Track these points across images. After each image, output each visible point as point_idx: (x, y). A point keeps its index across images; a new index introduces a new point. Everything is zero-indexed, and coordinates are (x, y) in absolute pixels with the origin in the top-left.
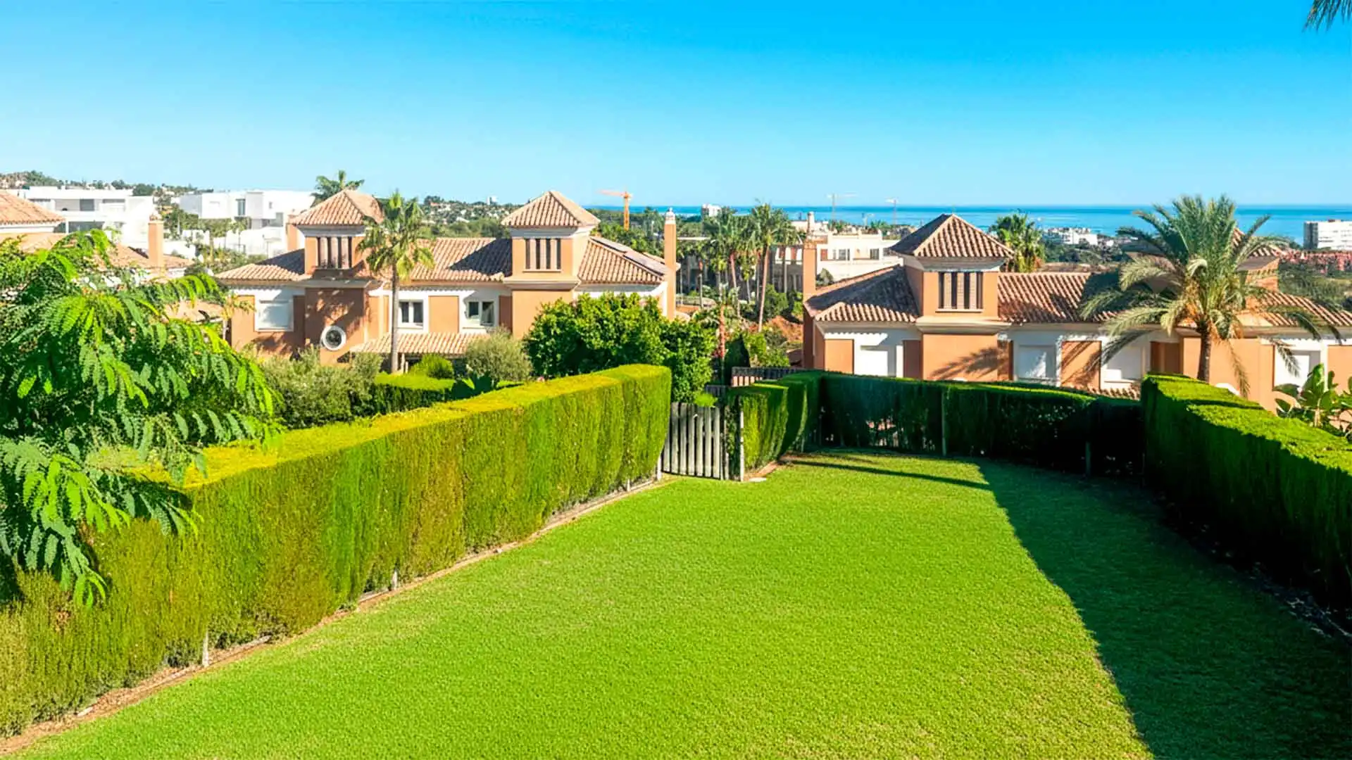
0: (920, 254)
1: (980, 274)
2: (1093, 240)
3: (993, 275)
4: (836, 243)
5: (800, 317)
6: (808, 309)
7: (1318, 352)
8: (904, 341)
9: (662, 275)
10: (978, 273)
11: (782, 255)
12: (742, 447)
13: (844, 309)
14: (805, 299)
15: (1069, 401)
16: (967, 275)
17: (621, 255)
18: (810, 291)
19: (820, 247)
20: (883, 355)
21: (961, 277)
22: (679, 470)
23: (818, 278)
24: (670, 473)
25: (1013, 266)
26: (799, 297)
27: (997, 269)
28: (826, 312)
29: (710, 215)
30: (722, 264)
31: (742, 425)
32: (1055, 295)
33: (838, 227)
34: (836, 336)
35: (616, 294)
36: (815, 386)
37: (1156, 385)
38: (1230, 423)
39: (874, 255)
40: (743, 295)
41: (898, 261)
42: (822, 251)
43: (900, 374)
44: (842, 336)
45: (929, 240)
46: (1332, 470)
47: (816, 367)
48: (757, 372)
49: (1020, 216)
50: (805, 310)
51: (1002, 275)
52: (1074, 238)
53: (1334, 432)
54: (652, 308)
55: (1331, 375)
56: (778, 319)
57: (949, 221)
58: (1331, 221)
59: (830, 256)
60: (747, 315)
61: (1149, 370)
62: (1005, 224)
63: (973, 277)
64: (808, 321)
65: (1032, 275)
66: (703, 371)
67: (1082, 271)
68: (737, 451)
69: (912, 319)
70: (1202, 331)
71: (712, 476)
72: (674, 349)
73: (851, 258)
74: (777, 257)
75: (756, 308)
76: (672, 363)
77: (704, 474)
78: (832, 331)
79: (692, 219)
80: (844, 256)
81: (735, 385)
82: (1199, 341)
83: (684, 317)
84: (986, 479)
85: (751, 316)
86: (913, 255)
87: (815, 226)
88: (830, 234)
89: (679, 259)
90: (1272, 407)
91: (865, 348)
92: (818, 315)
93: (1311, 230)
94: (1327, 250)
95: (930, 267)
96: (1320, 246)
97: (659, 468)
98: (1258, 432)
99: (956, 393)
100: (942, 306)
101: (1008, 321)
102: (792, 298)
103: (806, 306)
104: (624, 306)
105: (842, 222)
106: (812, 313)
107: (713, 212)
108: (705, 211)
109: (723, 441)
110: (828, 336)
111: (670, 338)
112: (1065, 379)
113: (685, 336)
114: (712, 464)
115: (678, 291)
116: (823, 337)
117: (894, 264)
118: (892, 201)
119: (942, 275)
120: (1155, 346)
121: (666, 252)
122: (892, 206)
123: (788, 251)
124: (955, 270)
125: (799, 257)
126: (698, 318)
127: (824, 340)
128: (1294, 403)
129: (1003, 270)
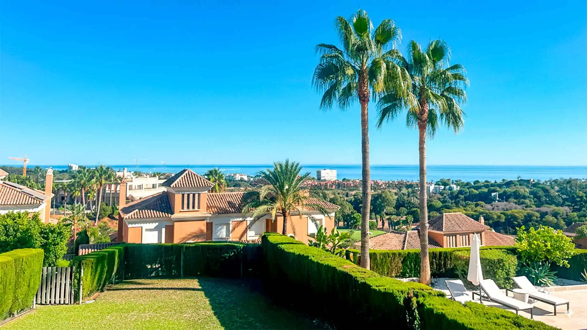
0: (173, 186)
1: (199, 194)
2: (245, 178)
3: (205, 194)
4: (137, 182)
5: (117, 217)
6: (121, 214)
7: (322, 219)
8: (166, 226)
9: (43, 200)
10: (198, 193)
11: (110, 188)
12: (81, 286)
13: (138, 212)
14: (120, 209)
15: (234, 247)
16: (194, 195)
17: (19, 190)
18: (122, 205)
19: (129, 184)
20: (156, 233)
21: (191, 195)
22: (46, 302)
23: (127, 199)
24: (41, 304)
25: (213, 190)
26: (118, 208)
27: (207, 192)
28: (130, 215)
29: (74, 169)
30: (77, 194)
31: (82, 275)
32: (229, 201)
33: (138, 174)
34: (134, 225)
35: (15, 212)
36: (123, 251)
37: (267, 238)
38: (292, 251)
39: (154, 186)
40: (88, 208)
41: (164, 189)
42: (130, 186)
43: (163, 242)
44: (137, 225)
45: (178, 180)
46: (326, 265)
47: (124, 241)
48: (93, 247)
49: (217, 169)
50: (119, 214)
51: (209, 194)
52: (238, 177)
53: (327, 251)
54: (35, 217)
55: (325, 229)
56: (106, 219)
57: (187, 172)
58: (325, 170)
59: (133, 188)
60: (90, 218)
61: (265, 231)
62: (211, 172)
63: (197, 196)
64: (121, 220)
65: (221, 194)
66: (63, 248)
67: (242, 191)
68: (79, 289)
69: (170, 215)
70: (284, 214)
71: (64, 303)
72: (47, 238)
73: (143, 188)
74: (107, 189)
75: (95, 214)
76: (44, 246)
77: (60, 303)
78: (132, 223)
79: (63, 172)
80: (140, 187)
81: (80, 254)
82: (283, 217)
83: (54, 222)
84: (200, 286)
85: (92, 218)
86: (170, 187)
87: (126, 174)
88: (134, 177)
89: (53, 192)
90: (307, 243)
91: (147, 230)
92: (126, 216)
93: (319, 173)
94: (325, 180)
95: (178, 192)
96: (322, 179)
97: (35, 302)
98: (302, 253)
99: (187, 248)
100: (183, 208)
101: (210, 214)
102: (114, 209)
103: (121, 212)
104: (20, 218)
105: (140, 172)
106: (122, 215)
107: (75, 168)
108: (71, 167)
109: (71, 284)
110: (130, 226)
111: (45, 233)
112: (233, 237)
113: (53, 232)
114: (64, 297)
115: (52, 207)
116: (127, 226)
117: (162, 191)
118: (163, 162)
119: (183, 195)
120: (267, 221)
121: (46, 189)
122: (163, 164)
123: (113, 186)
124: (189, 193)
125: (118, 189)
126: (63, 221)
127: (128, 228)
128: (314, 241)
129: (209, 192)
